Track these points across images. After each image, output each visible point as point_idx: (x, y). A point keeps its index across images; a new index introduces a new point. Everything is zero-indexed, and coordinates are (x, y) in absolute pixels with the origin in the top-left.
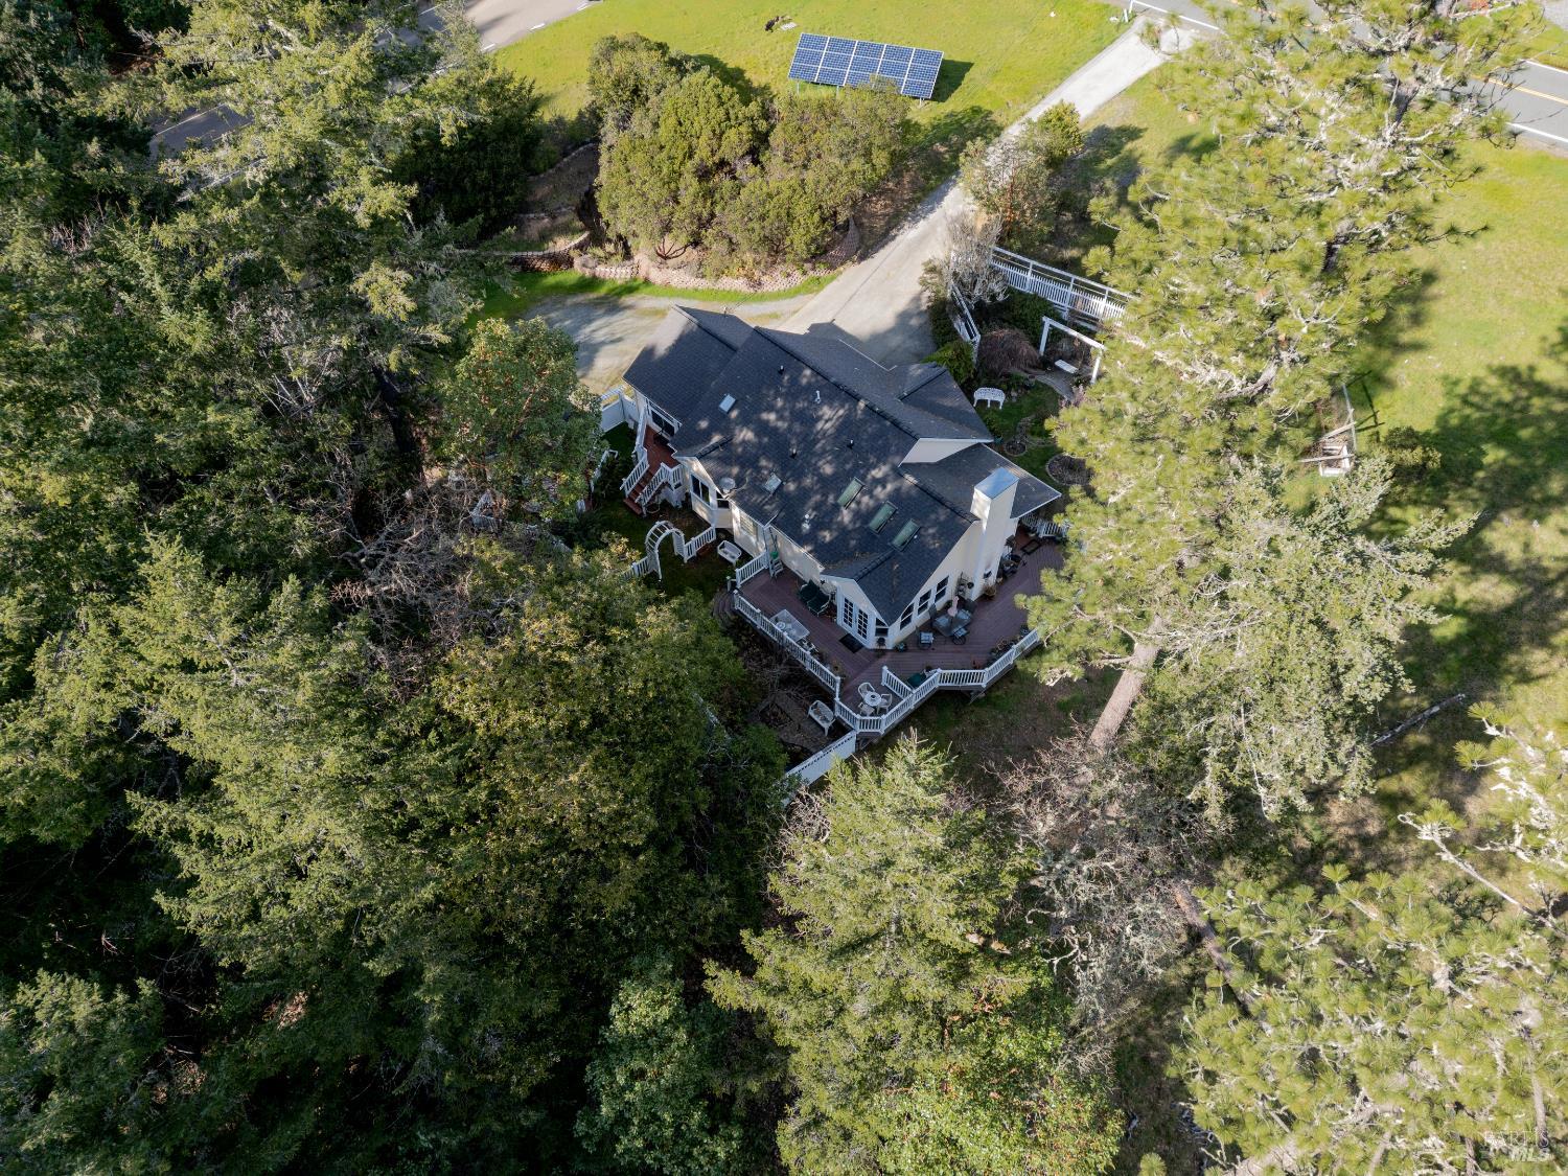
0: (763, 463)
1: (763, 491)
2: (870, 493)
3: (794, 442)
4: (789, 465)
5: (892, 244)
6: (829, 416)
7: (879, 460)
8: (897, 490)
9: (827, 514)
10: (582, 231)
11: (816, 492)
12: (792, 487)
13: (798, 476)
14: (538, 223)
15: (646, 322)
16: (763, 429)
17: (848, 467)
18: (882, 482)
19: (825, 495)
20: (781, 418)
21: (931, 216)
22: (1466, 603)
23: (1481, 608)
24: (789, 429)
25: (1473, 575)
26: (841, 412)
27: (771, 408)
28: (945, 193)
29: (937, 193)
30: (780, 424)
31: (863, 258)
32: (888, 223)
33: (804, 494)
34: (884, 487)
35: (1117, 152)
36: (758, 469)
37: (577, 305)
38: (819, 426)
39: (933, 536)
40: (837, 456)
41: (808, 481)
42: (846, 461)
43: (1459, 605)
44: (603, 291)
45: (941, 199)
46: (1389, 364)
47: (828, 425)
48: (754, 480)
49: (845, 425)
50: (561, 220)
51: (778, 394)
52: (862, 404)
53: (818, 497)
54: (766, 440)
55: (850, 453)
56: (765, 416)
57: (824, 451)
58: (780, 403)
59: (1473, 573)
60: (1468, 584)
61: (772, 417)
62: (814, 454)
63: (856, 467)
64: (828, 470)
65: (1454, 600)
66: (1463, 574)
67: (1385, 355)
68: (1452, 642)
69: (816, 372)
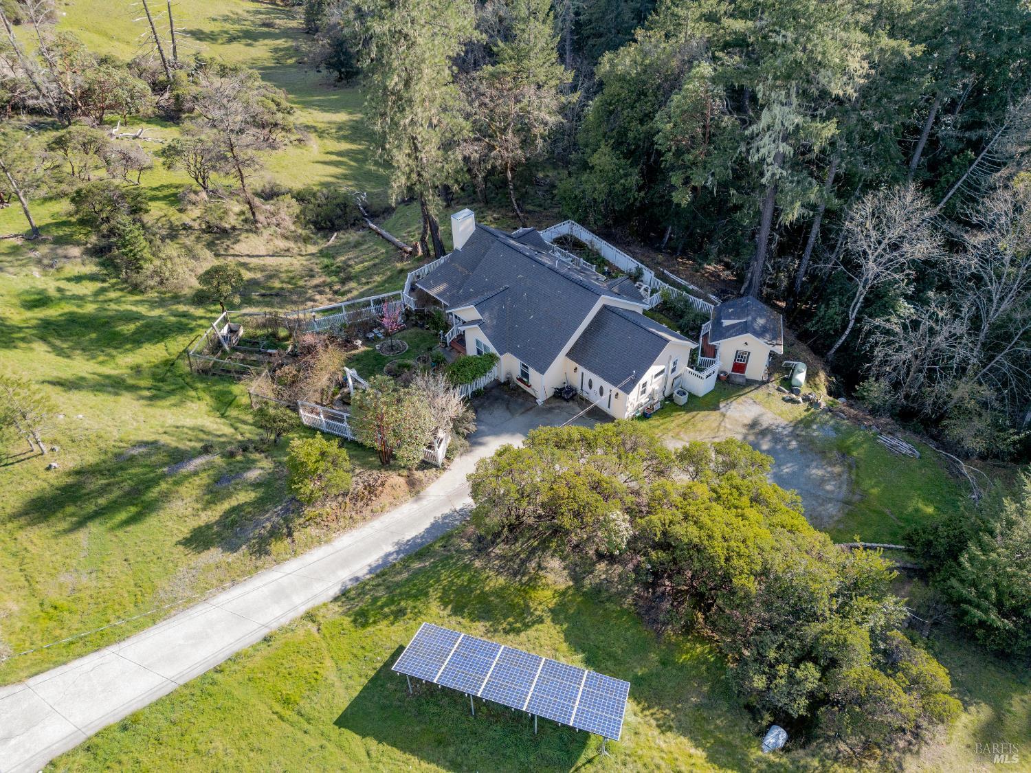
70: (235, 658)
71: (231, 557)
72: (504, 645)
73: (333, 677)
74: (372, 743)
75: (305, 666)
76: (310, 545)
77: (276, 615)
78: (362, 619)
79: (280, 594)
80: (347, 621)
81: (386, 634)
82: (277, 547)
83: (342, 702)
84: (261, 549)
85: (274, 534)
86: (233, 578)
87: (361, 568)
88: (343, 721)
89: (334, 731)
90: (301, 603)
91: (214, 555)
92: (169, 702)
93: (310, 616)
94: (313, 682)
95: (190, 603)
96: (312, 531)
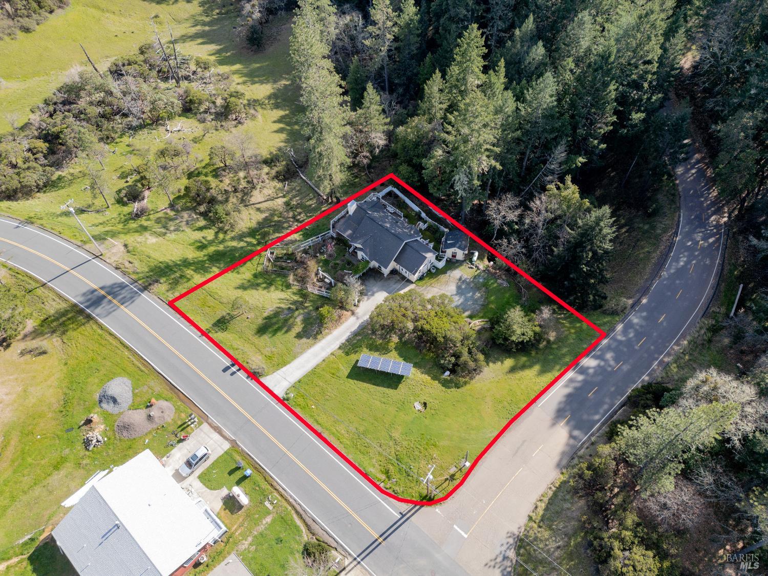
70: (318, 365)
71: (308, 341)
72: (382, 358)
73: (342, 368)
74: (356, 381)
75: (335, 366)
76: (328, 334)
77: (324, 354)
78: (347, 354)
79: (323, 349)
80: (343, 355)
81: (353, 357)
82: (319, 337)
83: (347, 374)
84: (315, 338)
85: (317, 333)
86: (310, 346)
87: (343, 339)
88: (348, 377)
89: (346, 379)
90: (329, 351)
91: (304, 340)
92: (307, 376)
93: (332, 354)
94: (338, 369)
95: (301, 353)
96: (326, 331)
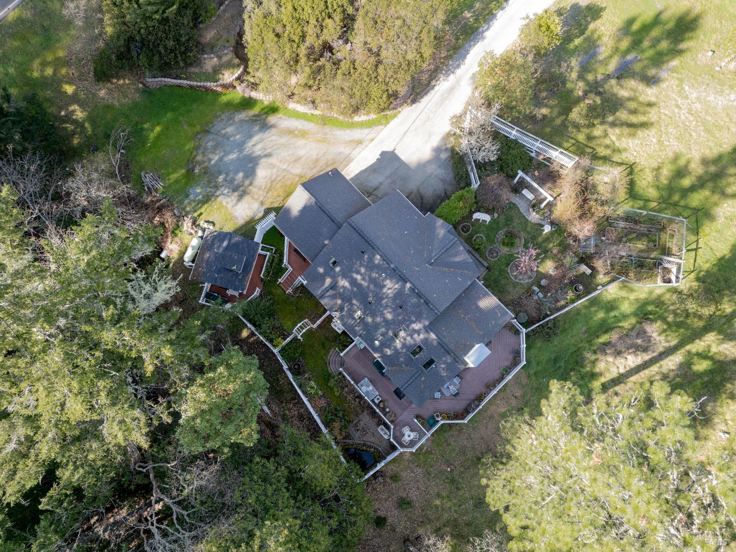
0: (354, 302)
1: (354, 318)
2: (412, 336)
3: (370, 295)
4: (367, 307)
5: (432, 93)
6: (390, 287)
7: (417, 320)
8: (426, 339)
9: (388, 340)
10: (239, 66)
11: (383, 327)
12: (370, 320)
13: (373, 315)
14: (210, 62)
15: (284, 140)
16: (353, 282)
17: (400, 318)
18: (418, 332)
19: (388, 330)
20: (363, 279)
21: (458, 71)
22: (715, 353)
23: (722, 358)
24: (368, 287)
25: (722, 341)
26: (396, 286)
27: (358, 272)
28: (468, 52)
29: (462, 51)
30: (363, 282)
31: (414, 101)
32: (430, 75)
33: (376, 326)
34: (419, 335)
35: (582, 33)
36: (352, 304)
37: (242, 121)
38: (385, 290)
39: (443, 369)
40: (394, 311)
41: (378, 319)
42: (399, 315)
43: (710, 354)
44: (256, 110)
45: (465, 57)
46: (716, 204)
47: (389, 291)
48: (349, 310)
49: (399, 294)
50: (225, 59)
51: (361, 265)
52: (408, 285)
53: (383, 330)
54: (355, 289)
55: (400, 311)
56: (355, 275)
57: (387, 306)
58: (363, 270)
59: (723, 339)
60: (718, 345)
61: (359, 277)
62: (381, 305)
63: (404, 320)
64: (389, 316)
65: (709, 351)
66: (719, 339)
67: (716, 198)
68: (702, 373)
69: (384, 258)
